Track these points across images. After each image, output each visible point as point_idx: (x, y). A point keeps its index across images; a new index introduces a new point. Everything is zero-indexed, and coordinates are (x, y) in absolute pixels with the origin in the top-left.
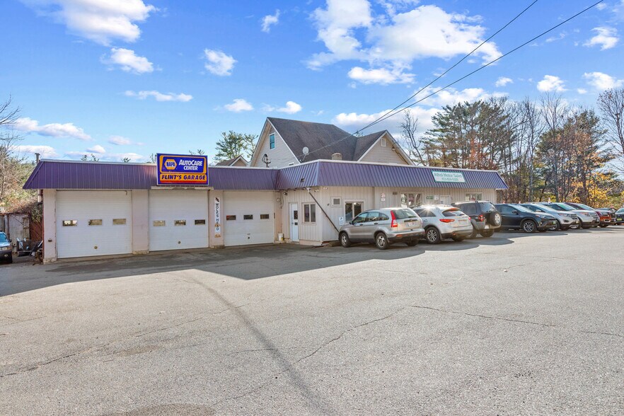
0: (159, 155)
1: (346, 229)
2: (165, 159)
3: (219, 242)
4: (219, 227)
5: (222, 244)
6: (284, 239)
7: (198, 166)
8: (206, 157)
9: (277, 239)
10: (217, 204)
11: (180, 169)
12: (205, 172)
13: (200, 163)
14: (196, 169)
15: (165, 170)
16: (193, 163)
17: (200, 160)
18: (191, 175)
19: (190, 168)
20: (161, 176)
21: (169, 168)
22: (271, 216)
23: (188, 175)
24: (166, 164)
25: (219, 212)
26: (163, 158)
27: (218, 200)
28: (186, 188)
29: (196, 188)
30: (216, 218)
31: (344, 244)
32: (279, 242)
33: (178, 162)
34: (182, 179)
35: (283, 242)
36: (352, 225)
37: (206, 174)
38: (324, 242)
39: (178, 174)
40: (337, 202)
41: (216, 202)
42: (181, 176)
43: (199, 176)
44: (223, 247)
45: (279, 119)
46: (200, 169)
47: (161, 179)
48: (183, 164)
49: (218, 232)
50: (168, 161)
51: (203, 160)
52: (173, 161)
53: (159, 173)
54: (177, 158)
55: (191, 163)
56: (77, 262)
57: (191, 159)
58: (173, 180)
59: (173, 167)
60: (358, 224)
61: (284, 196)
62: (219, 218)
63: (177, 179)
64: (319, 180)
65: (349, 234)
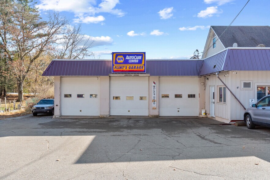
0: (113, 53)
1: (250, 112)
2: (117, 56)
3: (155, 113)
4: (155, 102)
5: (157, 114)
6: (206, 114)
7: (139, 60)
8: (145, 53)
9: (200, 114)
10: (154, 86)
11: (126, 62)
12: (143, 63)
13: (140, 57)
14: (137, 61)
15: (116, 63)
16: (135, 57)
17: (140, 55)
18: (134, 66)
19: (133, 61)
20: (114, 67)
21: (119, 61)
22: (197, 96)
23: (131, 66)
24: (117, 59)
25: (155, 92)
26: (116, 55)
27: (154, 83)
28: (133, 75)
29: (140, 75)
30: (153, 96)
31: (248, 125)
32: (201, 116)
33: (125, 58)
34: (128, 69)
35: (205, 116)
36: (255, 108)
37: (144, 65)
38: (232, 121)
39: (125, 65)
40: (247, 85)
41: (154, 85)
42: (127, 67)
43: (139, 66)
44: (157, 117)
45: (220, 27)
46: (140, 62)
47: (114, 69)
48: (128, 59)
49: (154, 106)
50: (119, 57)
51: (142, 55)
52: (122, 57)
53: (113, 65)
54: (125, 55)
55: (134, 58)
56: (64, 119)
57: (134, 55)
58: (122, 69)
59: (122, 61)
60: (261, 108)
61: (207, 80)
62: (155, 96)
63: (124, 69)
64: (226, 66)
65: (253, 116)
